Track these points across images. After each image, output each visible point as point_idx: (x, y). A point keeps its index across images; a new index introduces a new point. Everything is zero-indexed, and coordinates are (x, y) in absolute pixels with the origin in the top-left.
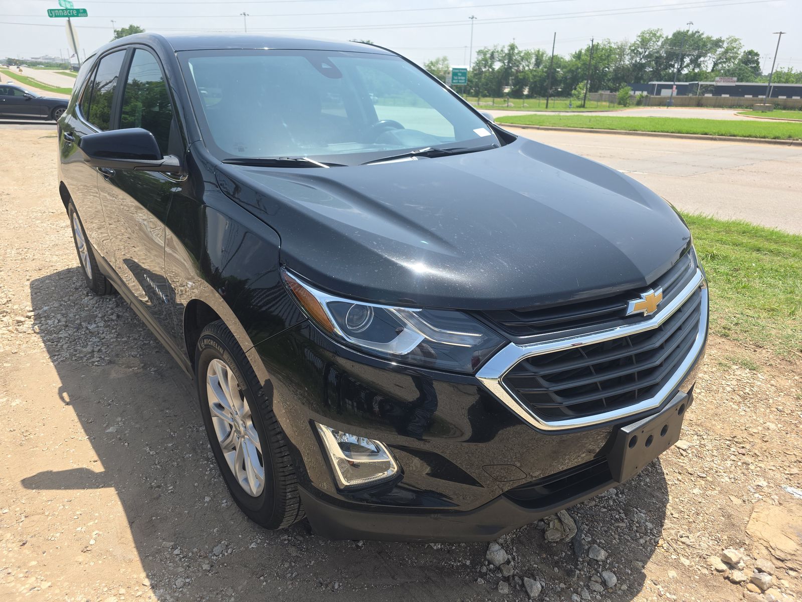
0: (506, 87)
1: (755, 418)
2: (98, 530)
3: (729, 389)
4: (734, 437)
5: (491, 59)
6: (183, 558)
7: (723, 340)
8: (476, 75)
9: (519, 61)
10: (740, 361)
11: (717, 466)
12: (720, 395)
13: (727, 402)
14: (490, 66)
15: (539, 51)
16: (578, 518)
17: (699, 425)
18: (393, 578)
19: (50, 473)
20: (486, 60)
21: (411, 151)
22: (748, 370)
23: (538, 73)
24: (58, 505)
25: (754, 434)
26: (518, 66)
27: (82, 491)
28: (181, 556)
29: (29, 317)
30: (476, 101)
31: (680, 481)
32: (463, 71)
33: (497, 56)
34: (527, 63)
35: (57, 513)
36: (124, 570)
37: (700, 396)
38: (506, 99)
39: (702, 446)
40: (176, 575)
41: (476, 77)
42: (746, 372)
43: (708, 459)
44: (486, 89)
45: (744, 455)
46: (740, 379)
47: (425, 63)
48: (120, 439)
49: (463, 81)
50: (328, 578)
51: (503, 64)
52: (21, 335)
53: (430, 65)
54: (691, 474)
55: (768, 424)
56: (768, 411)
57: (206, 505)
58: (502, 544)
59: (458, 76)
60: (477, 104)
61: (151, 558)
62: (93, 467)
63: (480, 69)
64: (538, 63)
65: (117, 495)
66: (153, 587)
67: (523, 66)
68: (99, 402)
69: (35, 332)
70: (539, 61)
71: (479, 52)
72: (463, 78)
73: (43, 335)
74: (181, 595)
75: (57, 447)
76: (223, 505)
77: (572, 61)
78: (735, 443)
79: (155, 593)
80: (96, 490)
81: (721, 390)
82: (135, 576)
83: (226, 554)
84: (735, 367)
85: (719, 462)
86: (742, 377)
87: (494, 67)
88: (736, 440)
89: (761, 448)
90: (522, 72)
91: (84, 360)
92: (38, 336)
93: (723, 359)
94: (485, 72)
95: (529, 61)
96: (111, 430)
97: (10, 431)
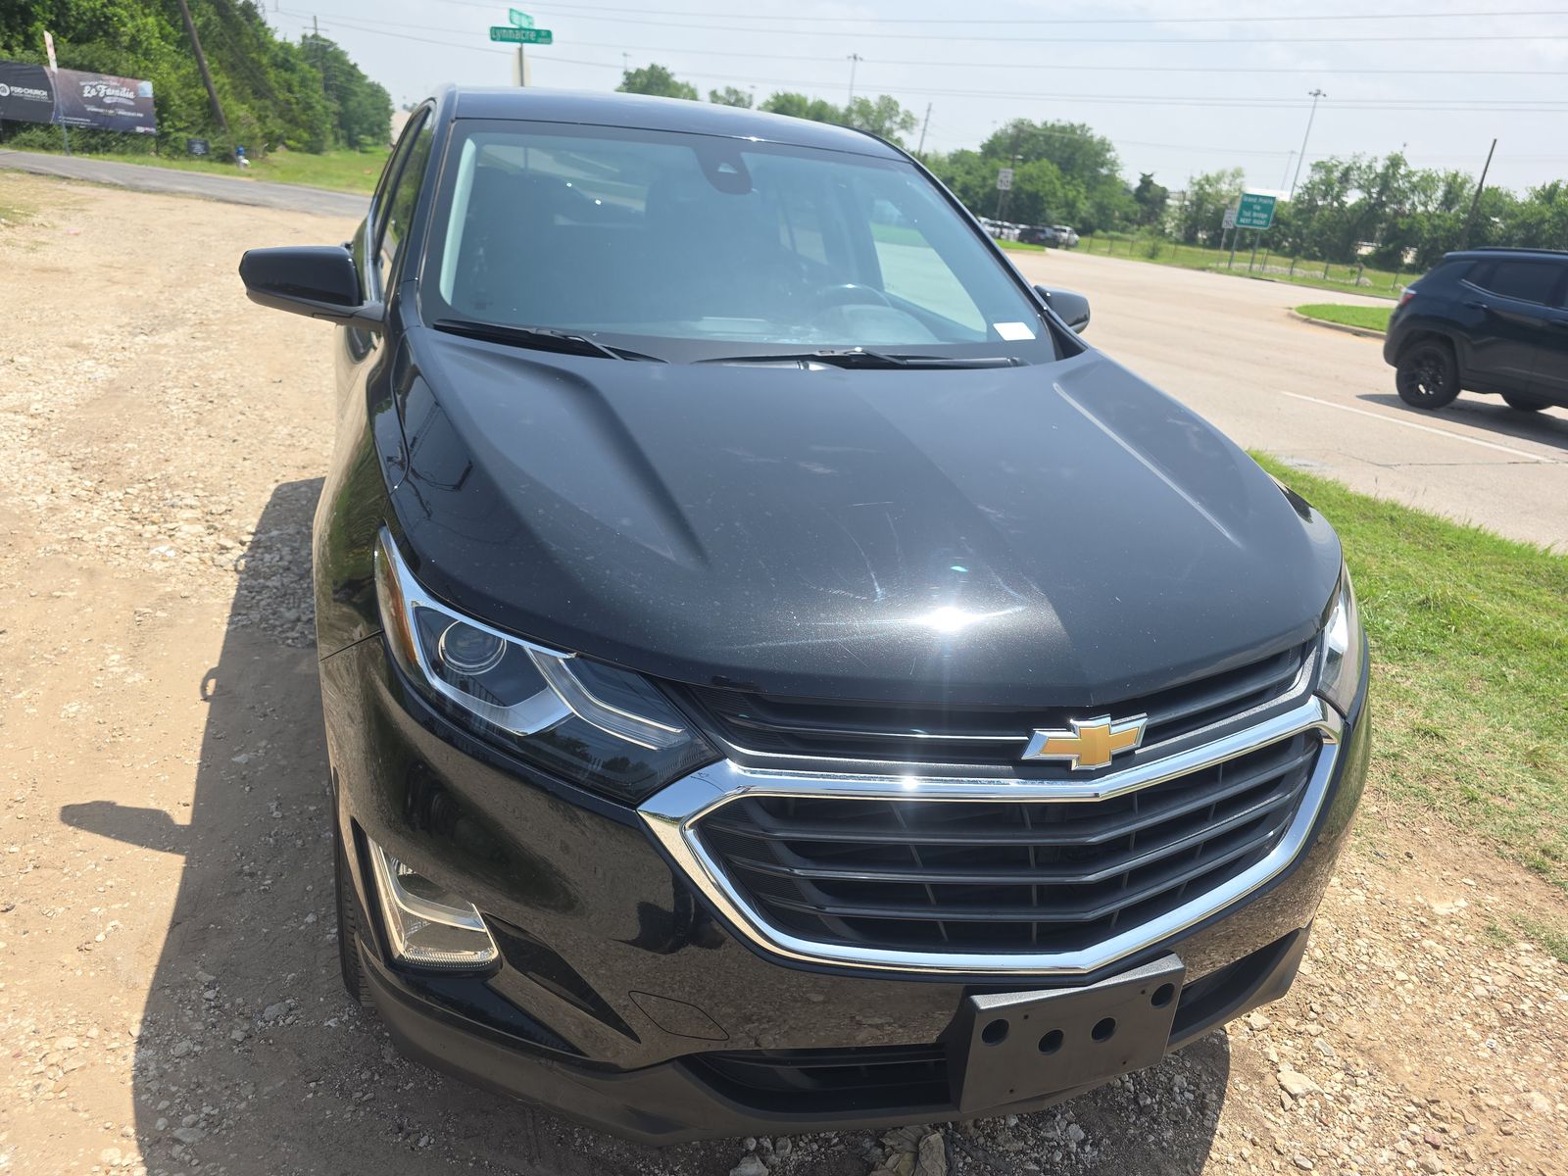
0: (1365, 243)
1: (1509, 1072)
2: (121, 921)
3: (1480, 990)
4: (1434, 1102)
5: (1340, 183)
6: (214, 1007)
7: (1529, 877)
8: (1300, 212)
9: (1404, 192)
10: (1543, 936)
11: (1352, 1154)
12: (1450, 999)
13: (1460, 1018)
14: (1337, 198)
15: (1456, 176)
16: (961, 1165)
17: (1363, 1052)
18: (530, 1161)
19: (110, 806)
20: (1329, 185)
21: (815, 350)
22: (1554, 960)
23: (1445, 221)
24: (90, 861)
25: (1484, 1108)
26: (1400, 203)
27: (137, 849)
28: (213, 1004)
29: (242, 543)
30: (1286, 265)
31: (1245, 1160)
32: (1265, 202)
33: (1356, 177)
34: (1423, 197)
35: (79, 874)
36: (117, 998)
37: (1399, 988)
38: (1357, 269)
39: (1344, 1099)
40: (186, 1032)
41: (1299, 217)
42: (1547, 963)
43: (1338, 1131)
44: (1316, 244)
45: (1436, 1147)
46: (1523, 976)
47: (1192, 178)
48: (244, 778)
49: (1262, 223)
50: (419, 1122)
51: (1367, 196)
52: (214, 569)
53: (1203, 182)
54: (1279, 1153)
55: (1534, 1095)
56: (1550, 1066)
57: (302, 928)
58: (773, 1167)
59: (1252, 210)
60: (1288, 273)
61: (168, 992)
62: (176, 813)
63: (1312, 200)
64: (1449, 200)
65: (181, 871)
66: (141, 1042)
67: (1413, 203)
68: (254, 707)
69: (236, 570)
70: (1452, 196)
71: (1318, 166)
72: (1264, 216)
73: (245, 576)
74: (173, 1069)
75: (147, 766)
76: (328, 936)
77: (1531, 203)
78: (1428, 1115)
79: (138, 1052)
80: (158, 853)
81: (1460, 988)
82: (126, 1014)
83: (281, 1023)
84: (1524, 946)
85: (1363, 1145)
86: (1529, 973)
87: (1344, 199)
88: (1434, 1108)
89: (1487, 1145)
90: (1408, 216)
91: (276, 633)
92: (237, 577)
93: (1506, 921)
94: (1323, 207)
95: (1429, 193)
96: (241, 759)
97: (99, 722)
